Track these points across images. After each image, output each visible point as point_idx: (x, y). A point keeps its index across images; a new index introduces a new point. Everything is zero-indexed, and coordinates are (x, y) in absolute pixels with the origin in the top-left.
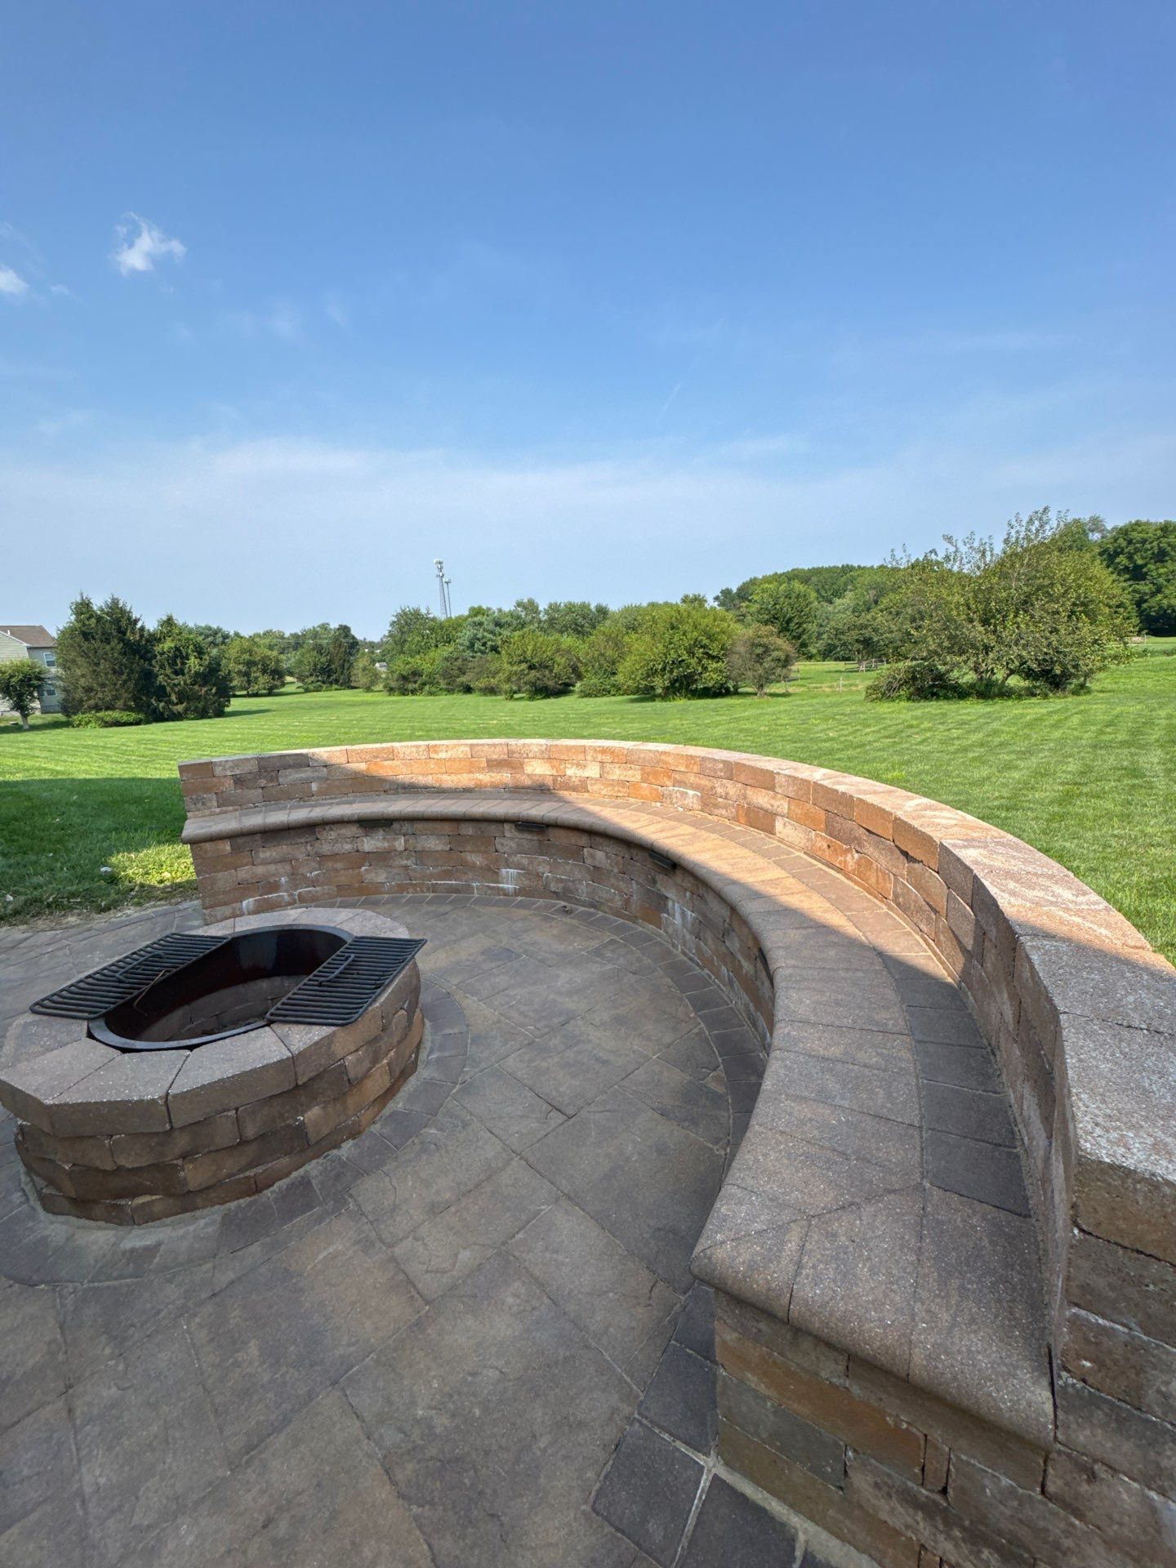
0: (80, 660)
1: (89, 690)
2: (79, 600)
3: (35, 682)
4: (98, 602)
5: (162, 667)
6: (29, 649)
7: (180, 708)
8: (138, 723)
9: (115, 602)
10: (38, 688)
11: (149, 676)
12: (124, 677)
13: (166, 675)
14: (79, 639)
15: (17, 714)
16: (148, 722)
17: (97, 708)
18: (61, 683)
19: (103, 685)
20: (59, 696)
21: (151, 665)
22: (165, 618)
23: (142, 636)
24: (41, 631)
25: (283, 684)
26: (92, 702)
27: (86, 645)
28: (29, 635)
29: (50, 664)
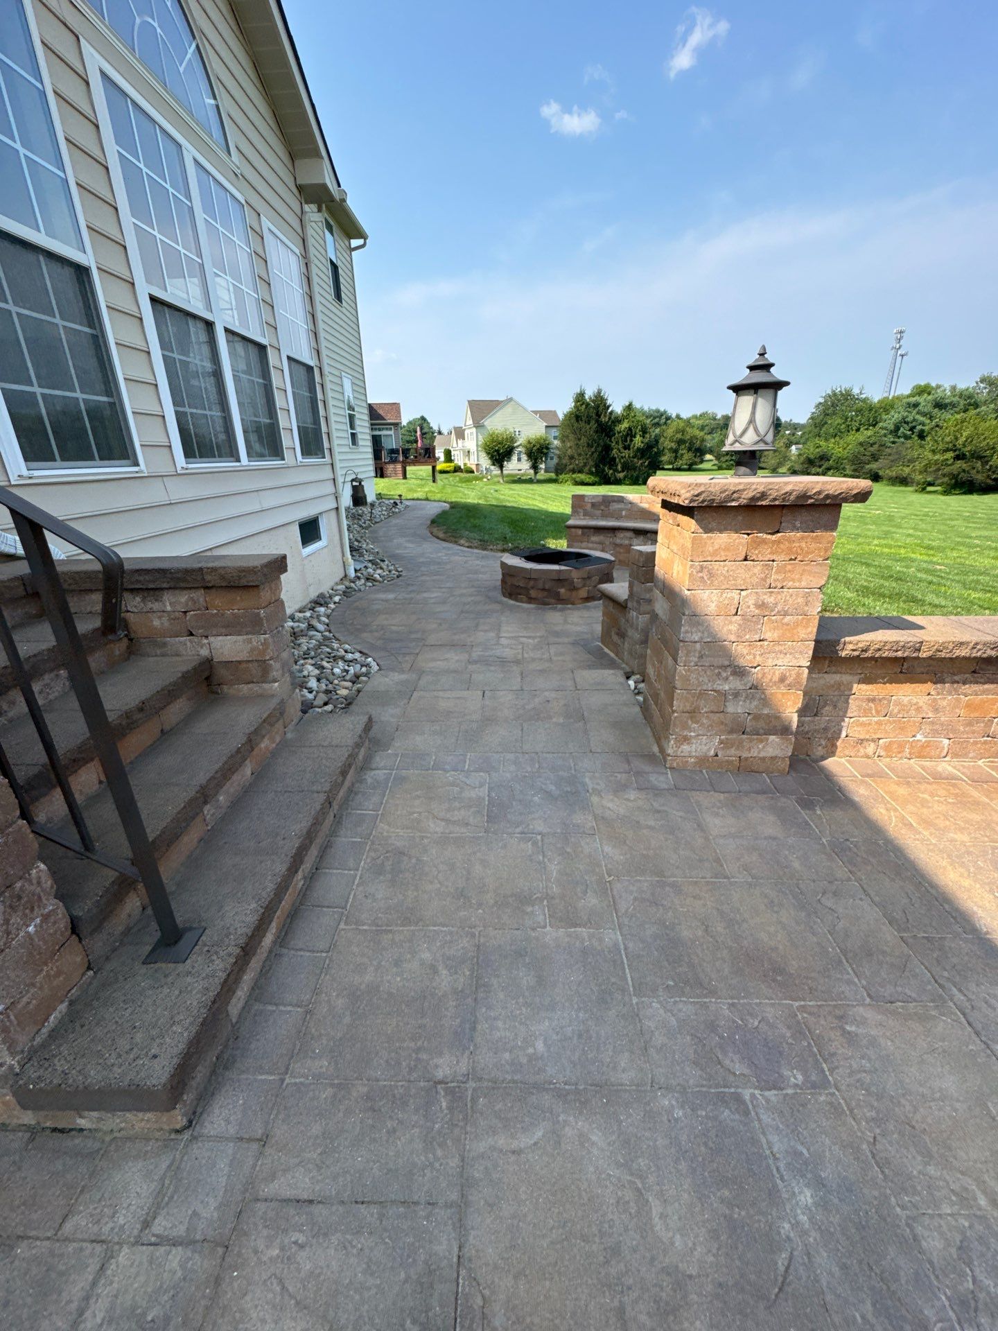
0: (572, 436)
1: (572, 458)
2: (578, 392)
3: (545, 451)
4: (589, 394)
5: (617, 443)
6: (547, 427)
7: (621, 475)
8: (593, 484)
9: (599, 392)
10: (546, 455)
11: (608, 449)
12: (593, 449)
13: (619, 449)
14: (573, 420)
15: (532, 471)
16: (600, 484)
17: (573, 471)
18: (557, 452)
19: (580, 455)
20: (555, 460)
21: (611, 441)
22: (627, 404)
23: (610, 418)
24: (554, 413)
25: (702, 461)
26: (571, 466)
27: (576, 425)
28: (548, 417)
29: (555, 438)
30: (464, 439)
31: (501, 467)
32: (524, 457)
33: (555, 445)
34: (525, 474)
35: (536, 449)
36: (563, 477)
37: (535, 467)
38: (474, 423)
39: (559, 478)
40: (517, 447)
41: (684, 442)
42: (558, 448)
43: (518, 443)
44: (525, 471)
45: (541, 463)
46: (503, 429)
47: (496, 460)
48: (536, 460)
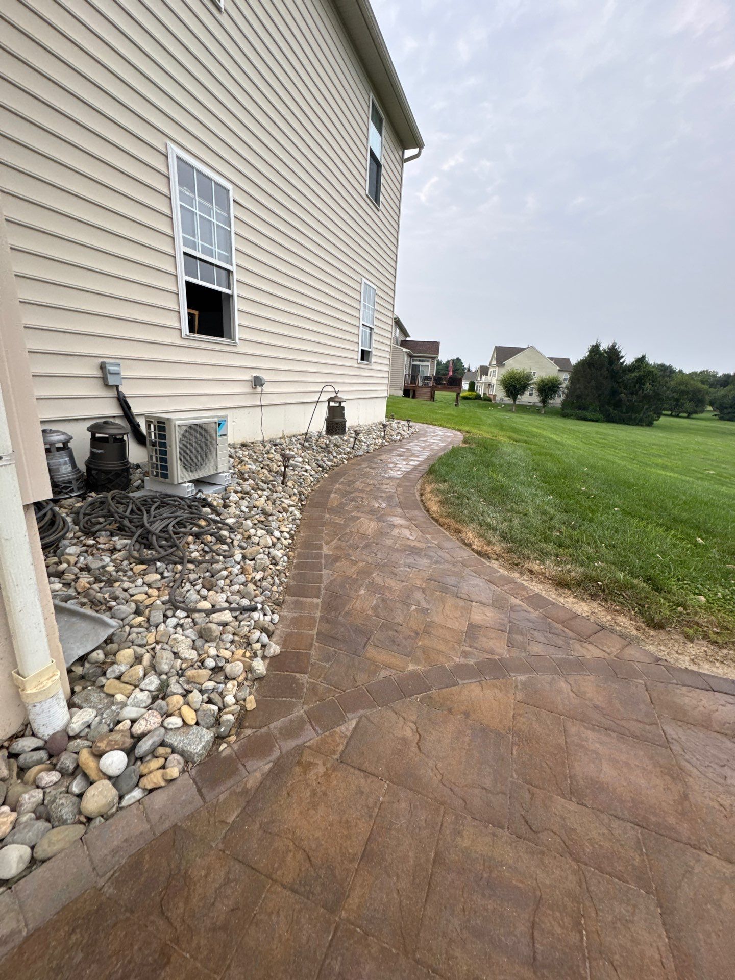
0: (581, 379)
2: (594, 344)
3: (555, 389)
4: (604, 347)
5: (625, 388)
6: (559, 371)
7: (625, 416)
9: (613, 346)
11: (615, 393)
12: (600, 392)
14: (586, 366)
17: (579, 408)
18: (566, 391)
19: (587, 395)
21: (619, 386)
23: (621, 367)
24: (568, 361)
26: (578, 404)
27: (588, 371)
28: (562, 363)
29: (565, 380)
30: (487, 375)
31: (515, 399)
32: (535, 393)
33: (564, 386)
34: (534, 406)
35: (547, 387)
36: (568, 411)
37: (544, 401)
38: (497, 363)
39: (565, 412)
40: (531, 384)
41: (687, 393)
42: (567, 388)
43: (533, 381)
44: (534, 403)
45: (550, 399)
46: (521, 369)
47: (512, 393)
48: (546, 395)
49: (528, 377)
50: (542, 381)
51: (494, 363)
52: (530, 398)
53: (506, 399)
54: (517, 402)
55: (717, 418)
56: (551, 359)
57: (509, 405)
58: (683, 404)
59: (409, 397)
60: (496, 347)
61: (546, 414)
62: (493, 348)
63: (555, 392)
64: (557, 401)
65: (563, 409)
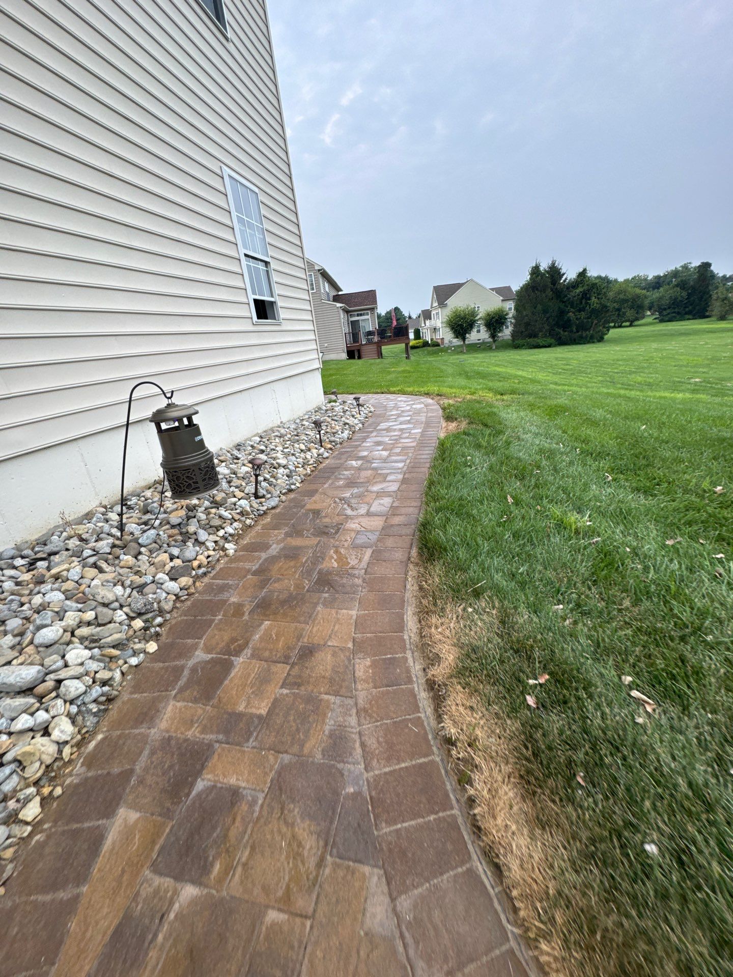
0: (528, 306)
1: (528, 324)
2: (534, 265)
3: (501, 320)
4: (544, 266)
6: (503, 300)
7: (576, 336)
8: (549, 346)
9: (553, 264)
12: (549, 315)
14: (529, 291)
15: (490, 340)
16: (555, 346)
17: (529, 336)
19: (535, 321)
22: (581, 270)
24: (509, 288)
25: (643, 317)
28: (504, 292)
29: (510, 309)
30: (430, 319)
31: (464, 339)
32: (483, 329)
33: (510, 315)
34: (484, 343)
35: (494, 320)
36: (519, 342)
37: (493, 336)
38: (439, 304)
39: (516, 344)
40: (477, 320)
41: (626, 301)
42: (513, 317)
43: (478, 317)
44: (484, 340)
45: (499, 332)
46: (465, 306)
47: (459, 333)
48: (494, 329)
49: (473, 313)
50: (488, 315)
51: (436, 304)
52: (479, 334)
53: (455, 340)
54: (467, 342)
55: (657, 321)
56: (492, 289)
57: (459, 346)
58: (624, 313)
59: (354, 358)
60: (434, 287)
61: (498, 348)
62: (432, 288)
63: (503, 324)
64: (507, 333)
65: (513, 340)
